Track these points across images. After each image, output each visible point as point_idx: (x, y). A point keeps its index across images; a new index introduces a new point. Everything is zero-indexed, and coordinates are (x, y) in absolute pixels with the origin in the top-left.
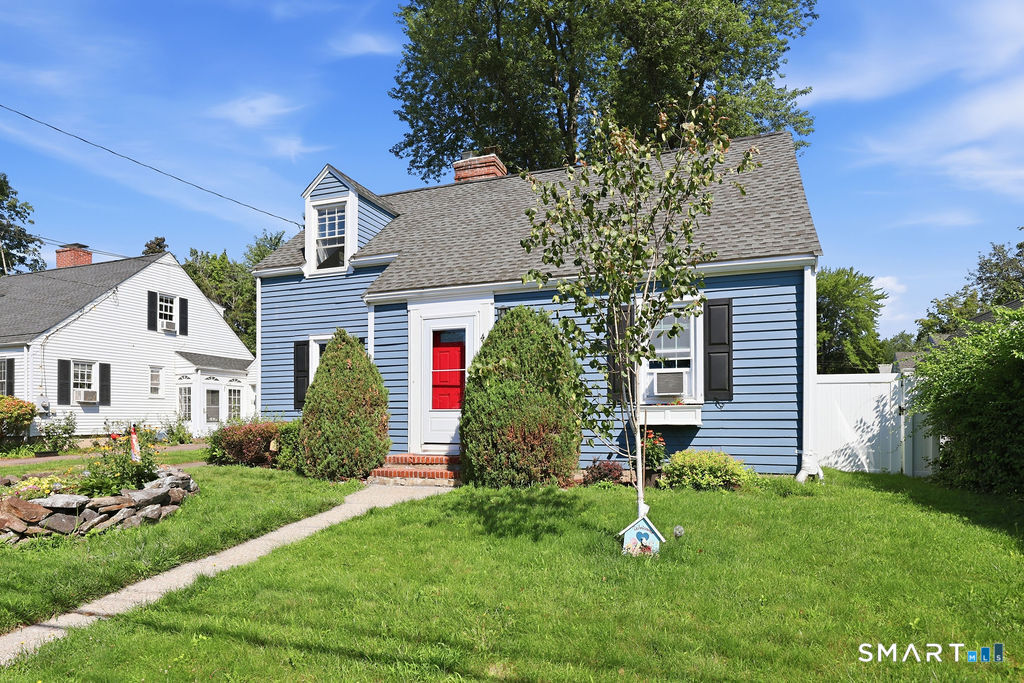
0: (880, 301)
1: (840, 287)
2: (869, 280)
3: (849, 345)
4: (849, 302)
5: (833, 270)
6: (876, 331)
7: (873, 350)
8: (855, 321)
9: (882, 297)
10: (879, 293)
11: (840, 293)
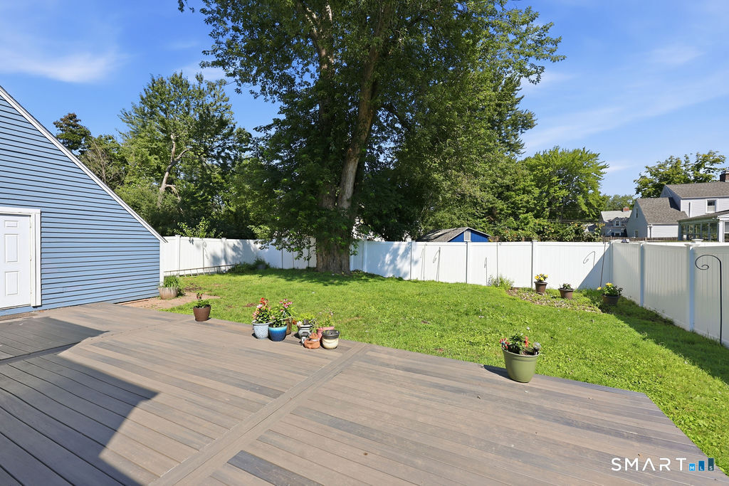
0: (603, 170)
1: (576, 161)
2: (596, 156)
3: (581, 199)
4: (581, 171)
5: (571, 150)
6: (599, 190)
7: (598, 202)
8: (586, 183)
9: (605, 167)
10: (603, 164)
11: (576, 165)
